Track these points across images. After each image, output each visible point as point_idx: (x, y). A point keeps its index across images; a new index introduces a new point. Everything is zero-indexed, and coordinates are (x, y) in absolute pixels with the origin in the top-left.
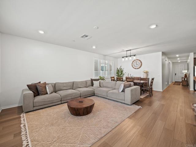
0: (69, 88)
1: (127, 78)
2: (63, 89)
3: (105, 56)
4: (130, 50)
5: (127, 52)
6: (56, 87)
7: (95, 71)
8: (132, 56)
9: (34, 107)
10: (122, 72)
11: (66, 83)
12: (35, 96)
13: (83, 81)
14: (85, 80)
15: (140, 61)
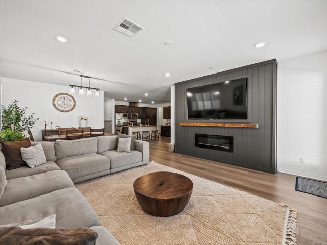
1: (44, 133)
4: (89, 77)
5: (83, 78)
15: (72, 98)
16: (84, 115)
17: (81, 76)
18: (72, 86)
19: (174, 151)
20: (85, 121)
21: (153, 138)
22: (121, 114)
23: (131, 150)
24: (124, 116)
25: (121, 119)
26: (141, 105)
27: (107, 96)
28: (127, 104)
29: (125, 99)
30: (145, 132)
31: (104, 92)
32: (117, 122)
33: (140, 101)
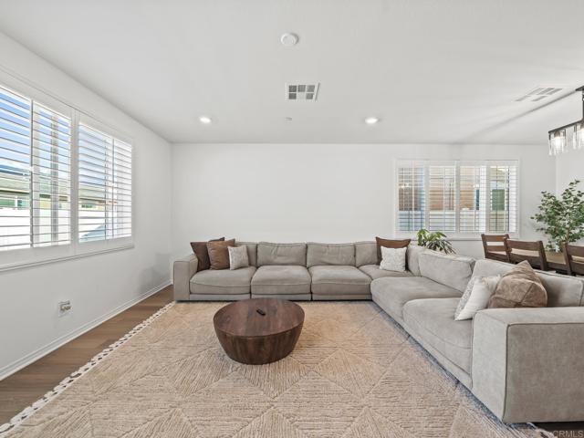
0: (293, 260)
2: (275, 261)
6: (258, 253)
7: (400, 210)
9: (191, 293)
11: (284, 245)
12: (199, 269)
13: (344, 245)
14: (353, 241)
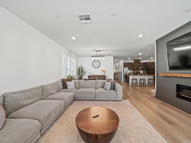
1: (89, 77)
2: (25, 103)
3: (71, 52)
4: (100, 51)
5: (97, 52)
6: (5, 103)
8: (98, 57)
10: (82, 70)
15: (99, 61)
16: (104, 69)
17: (96, 51)
18: (93, 56)
19: (156, 97)
20: (104, 72)
21: (149, 84)
22: (128, 68)
23: (110, 89)
24: (129, 69)
25: (127, 71)
26: (142, 61)
27: (116, 58)
28: (133, 61)
29: (129, 59)
30: (141, 79)
31: (114, 57)
32: (125, 73)
33: (140, 59)
